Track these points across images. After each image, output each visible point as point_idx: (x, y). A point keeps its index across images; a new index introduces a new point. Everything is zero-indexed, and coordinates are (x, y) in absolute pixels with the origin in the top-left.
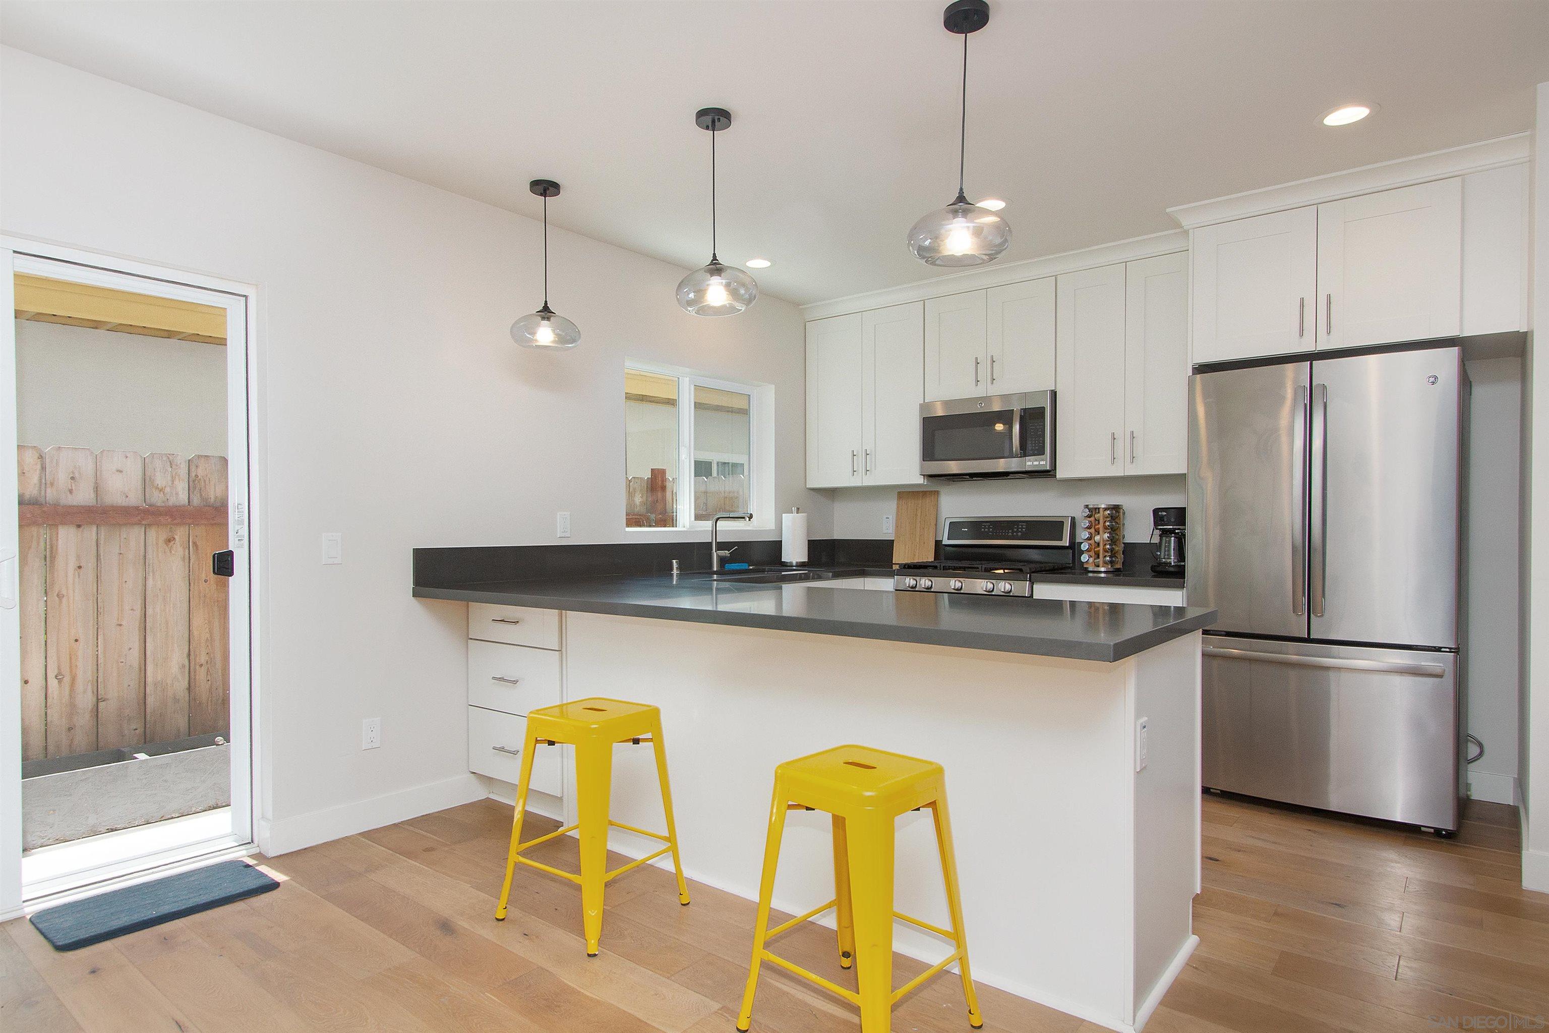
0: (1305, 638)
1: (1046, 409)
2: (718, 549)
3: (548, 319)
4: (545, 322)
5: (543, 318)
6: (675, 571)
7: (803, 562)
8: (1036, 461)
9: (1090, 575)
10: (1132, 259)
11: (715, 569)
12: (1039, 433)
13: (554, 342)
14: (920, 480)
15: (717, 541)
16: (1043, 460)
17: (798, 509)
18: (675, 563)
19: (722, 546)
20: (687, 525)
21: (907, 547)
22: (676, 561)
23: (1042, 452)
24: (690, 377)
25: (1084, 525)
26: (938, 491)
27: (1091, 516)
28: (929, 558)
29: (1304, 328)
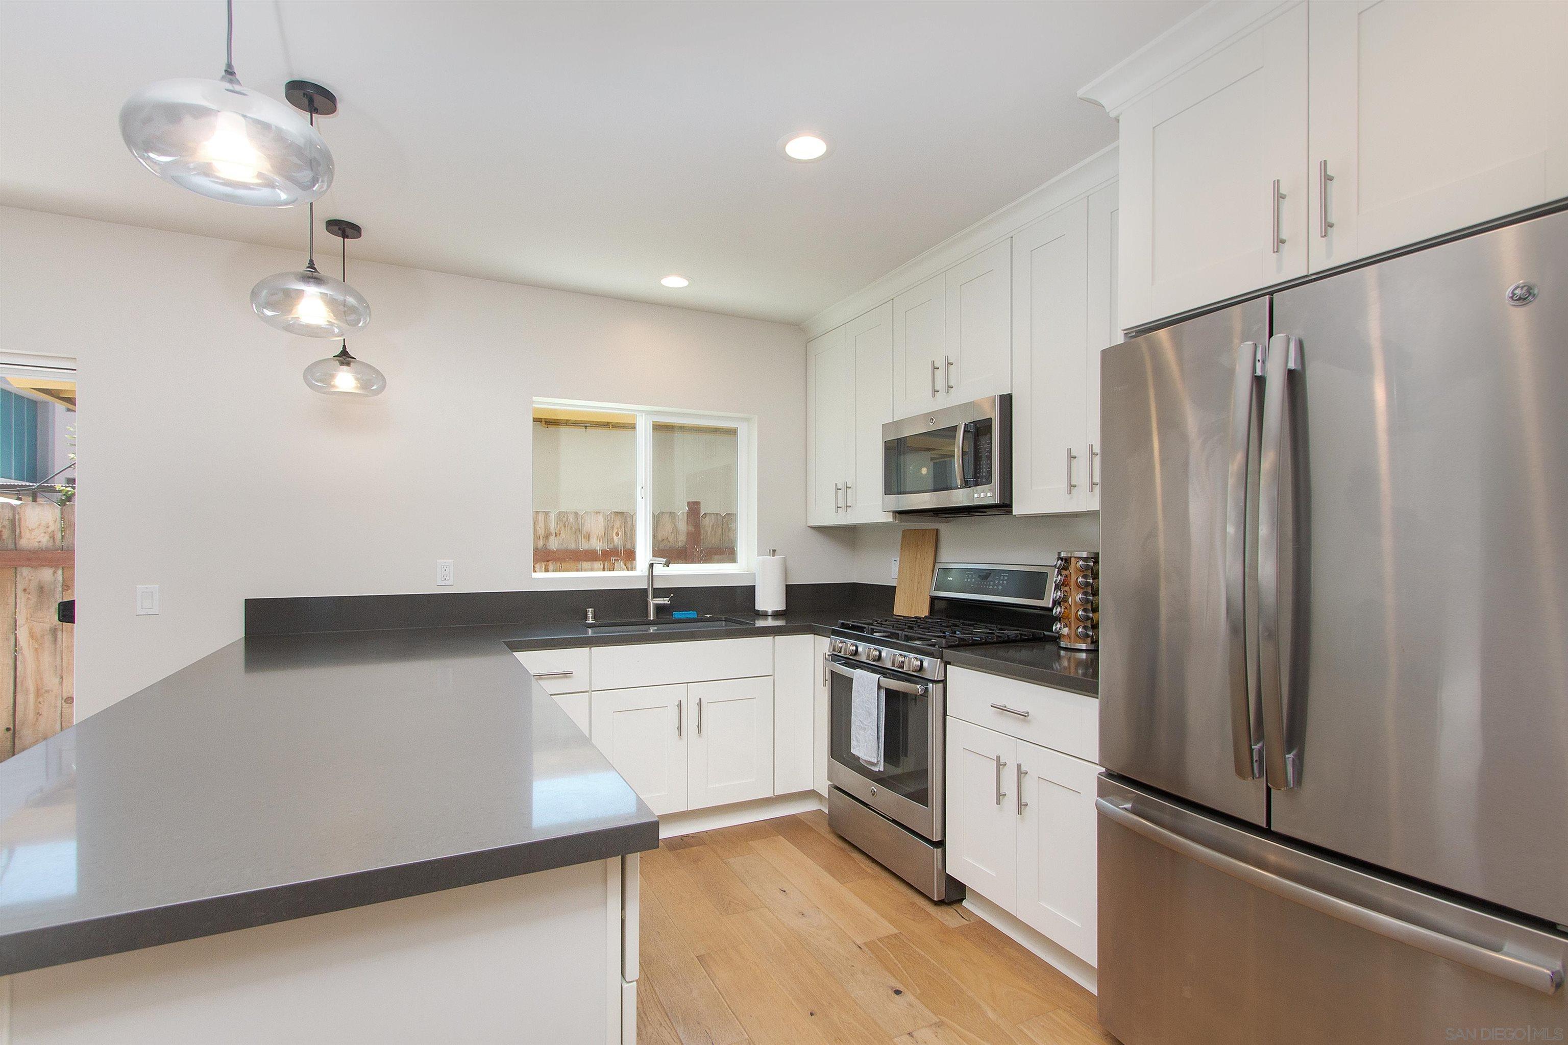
0: (1262, 827)
1: (994, 421)
2: (654, 595)
3: (348, 364)
4: (345, 368)
5: (342, 364)
6: (590, 620)
7: (778, 613)
8: (983, 492)
10: (1094, 190)
11: (652, 618)
12: (986, 454)
13: (357, 388)
14: (889, 518)
15: (654, 587)
19: (658, 593)
20: (644, 569)
21: (906, 596)
22: (592, 610)
23: (989, 481)
24: (648, 413)
25: (1056, 580)
26: (937, 529)
27: (1065, 568)
28: (924, 612)
29: (1283, 236)
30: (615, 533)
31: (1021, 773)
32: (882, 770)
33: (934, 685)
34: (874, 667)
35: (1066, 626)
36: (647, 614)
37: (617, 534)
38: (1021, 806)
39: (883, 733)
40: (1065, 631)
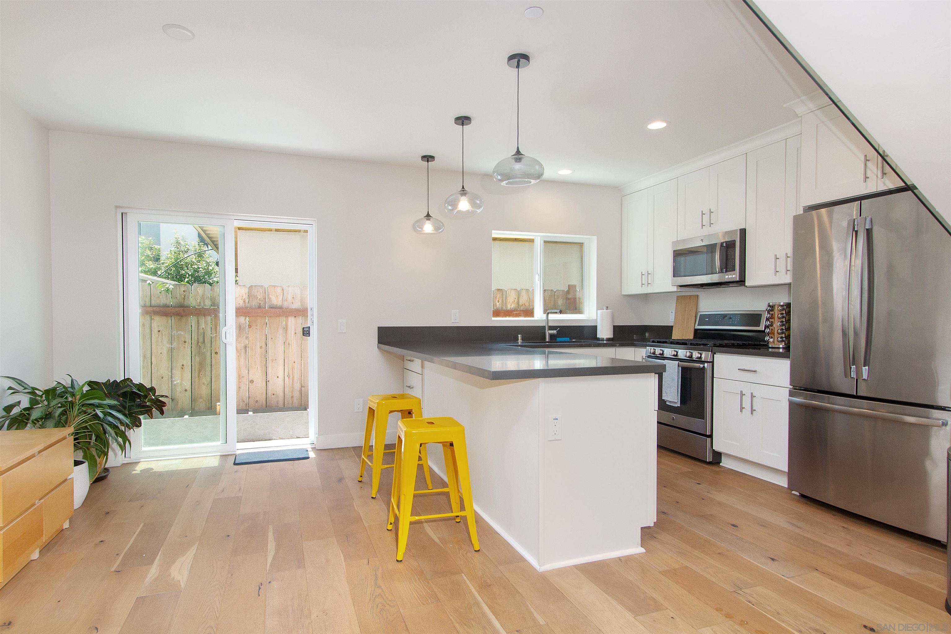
0: (854, 395)
1: (736, 242)
2: (549, 329)
3: (429, 220)
4: (428, 221)
5: (427, 220)
6: (520, 341)
7: (609, 338)
8: (730, 275)
9: (770, 350)
10: (790, 137)
11: (548, 341)
12: (732, 257)
13: (433, 230)
14: (675, 289)
15: (549, 325)
16: (734, 274)
18: (519, 336)
19: (551, 328)
20: (537, 317)
21: (680, 330)
22: (521, 336)
23: (734, 269)
24: (541, 237)
25: (767, 316)
26: (698, 295)
27: (772, 310)
28: (691, 337)
29: (867, 176)
30: (497, 301)
31: (752, 396)
32: (679, 406)
33: (708, 364)
34: (675, 358)
35: (772, 338)
36: (545, 338)
37: (498, 301)
38: (752, 411)
39: (680, 389)
40: (771, 340)
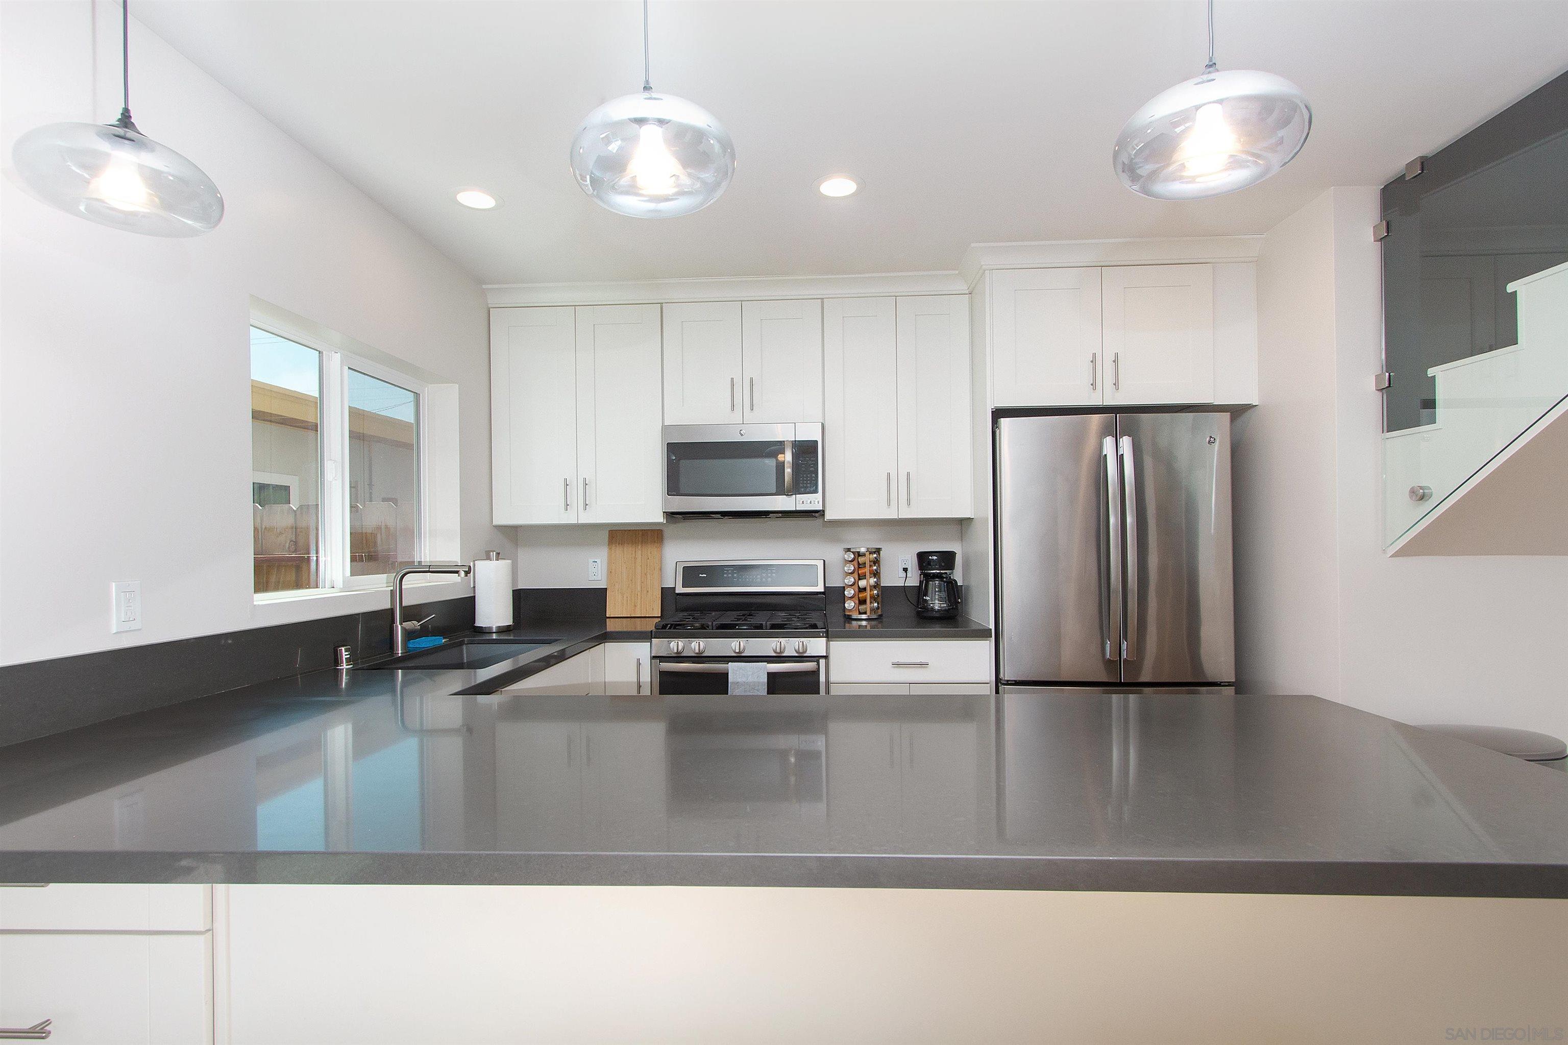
0: (1118, 682)
2: (405, 619)
6: (345, 665)
7: (506, 624)
8: (805, 499)
10: (902, 294)
11: (400, 654)
12: (811, 469)
14: (660, 519)
15: (402, 606)
16: (812, 499)
17: (498, 554)
18: (343, 651)
20: (339, 584)
21: (624, 593)
26: (661, 530)
27: (855, 560)
28: (654, 610)
36: (395, 648)
